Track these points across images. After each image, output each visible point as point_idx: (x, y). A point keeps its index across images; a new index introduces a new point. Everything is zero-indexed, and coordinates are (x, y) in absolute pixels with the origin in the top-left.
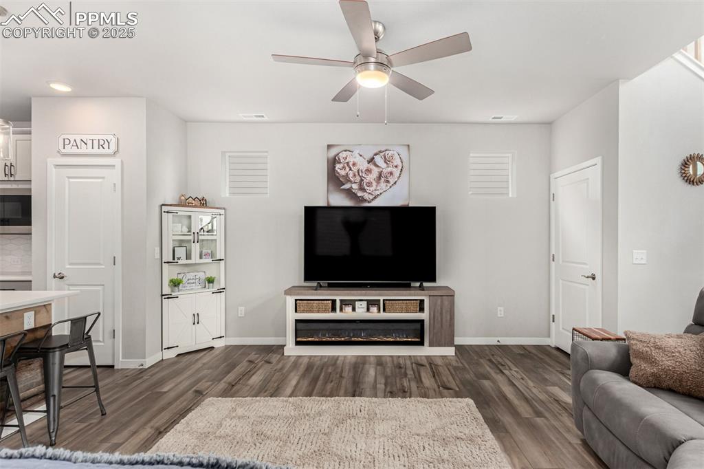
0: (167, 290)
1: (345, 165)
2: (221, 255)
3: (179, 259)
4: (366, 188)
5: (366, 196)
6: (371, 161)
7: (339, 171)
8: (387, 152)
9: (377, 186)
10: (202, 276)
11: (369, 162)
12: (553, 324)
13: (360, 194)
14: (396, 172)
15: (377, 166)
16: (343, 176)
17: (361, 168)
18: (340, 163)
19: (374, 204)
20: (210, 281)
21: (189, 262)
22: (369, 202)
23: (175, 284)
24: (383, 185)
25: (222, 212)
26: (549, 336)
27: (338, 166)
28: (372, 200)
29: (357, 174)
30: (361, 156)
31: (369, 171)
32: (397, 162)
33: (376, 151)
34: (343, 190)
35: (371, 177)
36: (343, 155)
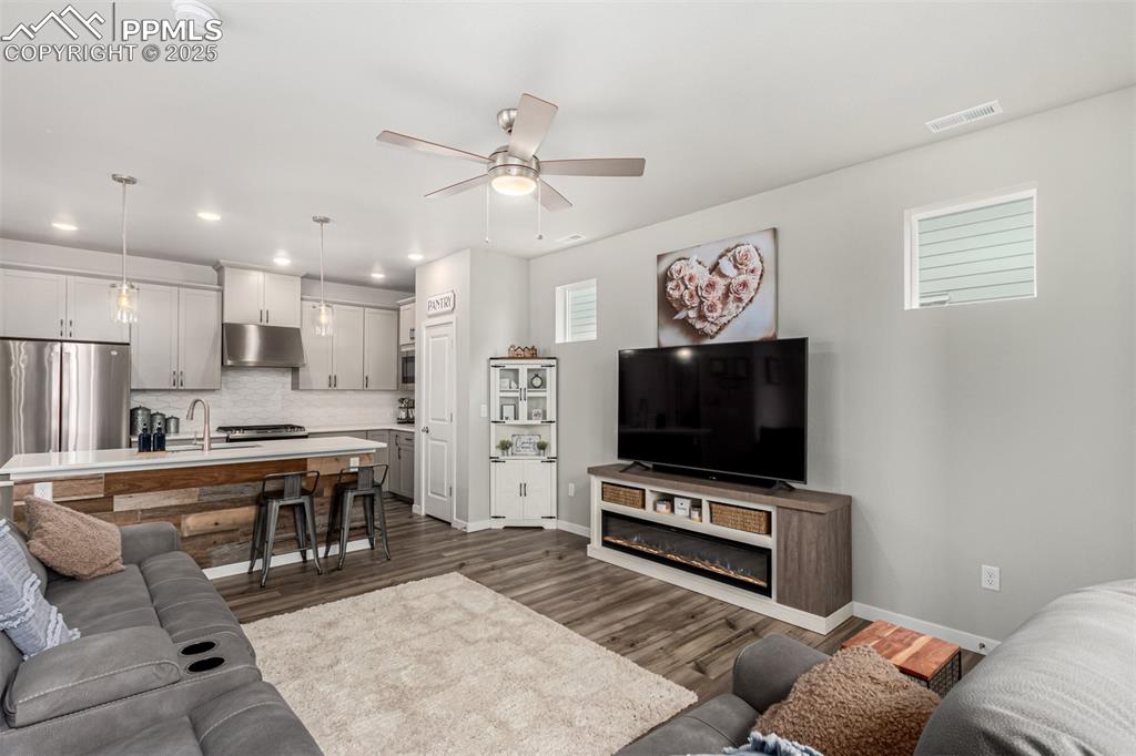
0: (495, 452)
1: (680, 281)
2: (551, 416)
3: (507, 418)
4: (708, 314)
5: (709, 328)
6: (715, 268)
7: (671, 292)
8: (739, 249)
9: (723, 309)
10: (537, 440)
11: (711, 271)
13: (699, 325)
14: (753, 281)
15: (723, 276)
16: (677, 299)
17: (700, 283)
18: (672, 280)
19: (718, 340)
20: (542, 447)
21: (516, 422)
22: (712, 337)
23: (505, 446)
24: (732, 306)
25: (553, 362)
27: (671, 285)
28: (717, 333)
29: (694, 293)
30: (700, 263)
31: (711, 286)
32: (755, 262)
33: (722, 251)
34: (677, 320)
35: (716, 295)
36: (676, 267)
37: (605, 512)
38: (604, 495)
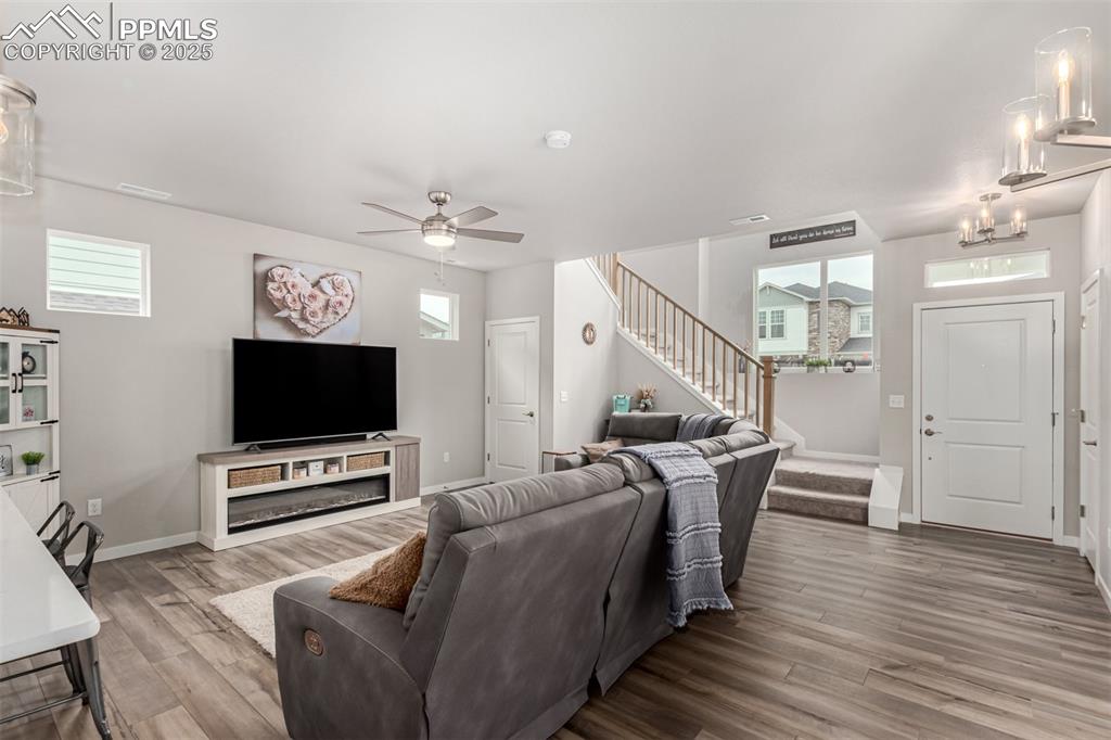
1: (282, 285)
2: (53, 413)
4: (310, 318)
5: (310, 329)
6: (316, 284)
7: (272, 292)
8: (336, 277)
9: (323, 317)
11: (313, 286)
12: (488, 463)
13: (301, 325)
14: (347, 303)
15: (324, 292)
16: (279, 300)
17: (303, 292)
18: (273, 281)
19: (319, 340)
20: (34, 461)
22: (313, 337)
24: (330, 316)
25: (56, 337)
26: (483, 474)
27: (271, 286)
28: (318, 334)
29: (297, 299)
30: (303, 276)
31: (313, 297)
32: (348, 290)
33: (323, 273)
34: (279, 318)
35: (317, 305)
36: (277, 272)
37: (231, 500)
38: (232, 483)
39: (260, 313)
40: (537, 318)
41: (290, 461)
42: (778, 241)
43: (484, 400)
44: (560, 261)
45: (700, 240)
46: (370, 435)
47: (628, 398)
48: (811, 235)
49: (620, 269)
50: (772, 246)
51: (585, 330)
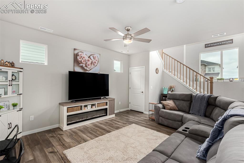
1: (81, 57)
2: (21, 91)
4: (88, 66)
5: (88, 69)
6: (89, 57)
7: (78, 59)
8: (94, 55)
9: (91, 66)
10: (8, 103)
12: (130, 105)
13: (85, 68)
14: (97, 62)
15: (91, 59)
16: (80, 61)
17: (86, 59)
19: (90, 72)
20: (15, 105)
21: (5, 96)
22: (88, 71)
24: (93, 66)
25: (22, 70)
26: (128, 107)
27: (78, 57)
28: (89, 70)
29: (85, 61)
30: (86, 55)
31: (88, 60)
32: (97, 59)
33: (91, 54)
34: (80, 66)
35: (89, 63)
36: (80, 53)
37: (68, 116)
38: (68, 111)
39: (75, 64)
40: (144, 67)
41: (83, 105)
42: (207, 46)
43: (129, 88)
44: (151, 51)
45: (184, 45)
46: (102, 98)
47: (167, 88)
48: (218, 44)
49: (164, 54)
50: (206, 47)
51: (156, 70)
